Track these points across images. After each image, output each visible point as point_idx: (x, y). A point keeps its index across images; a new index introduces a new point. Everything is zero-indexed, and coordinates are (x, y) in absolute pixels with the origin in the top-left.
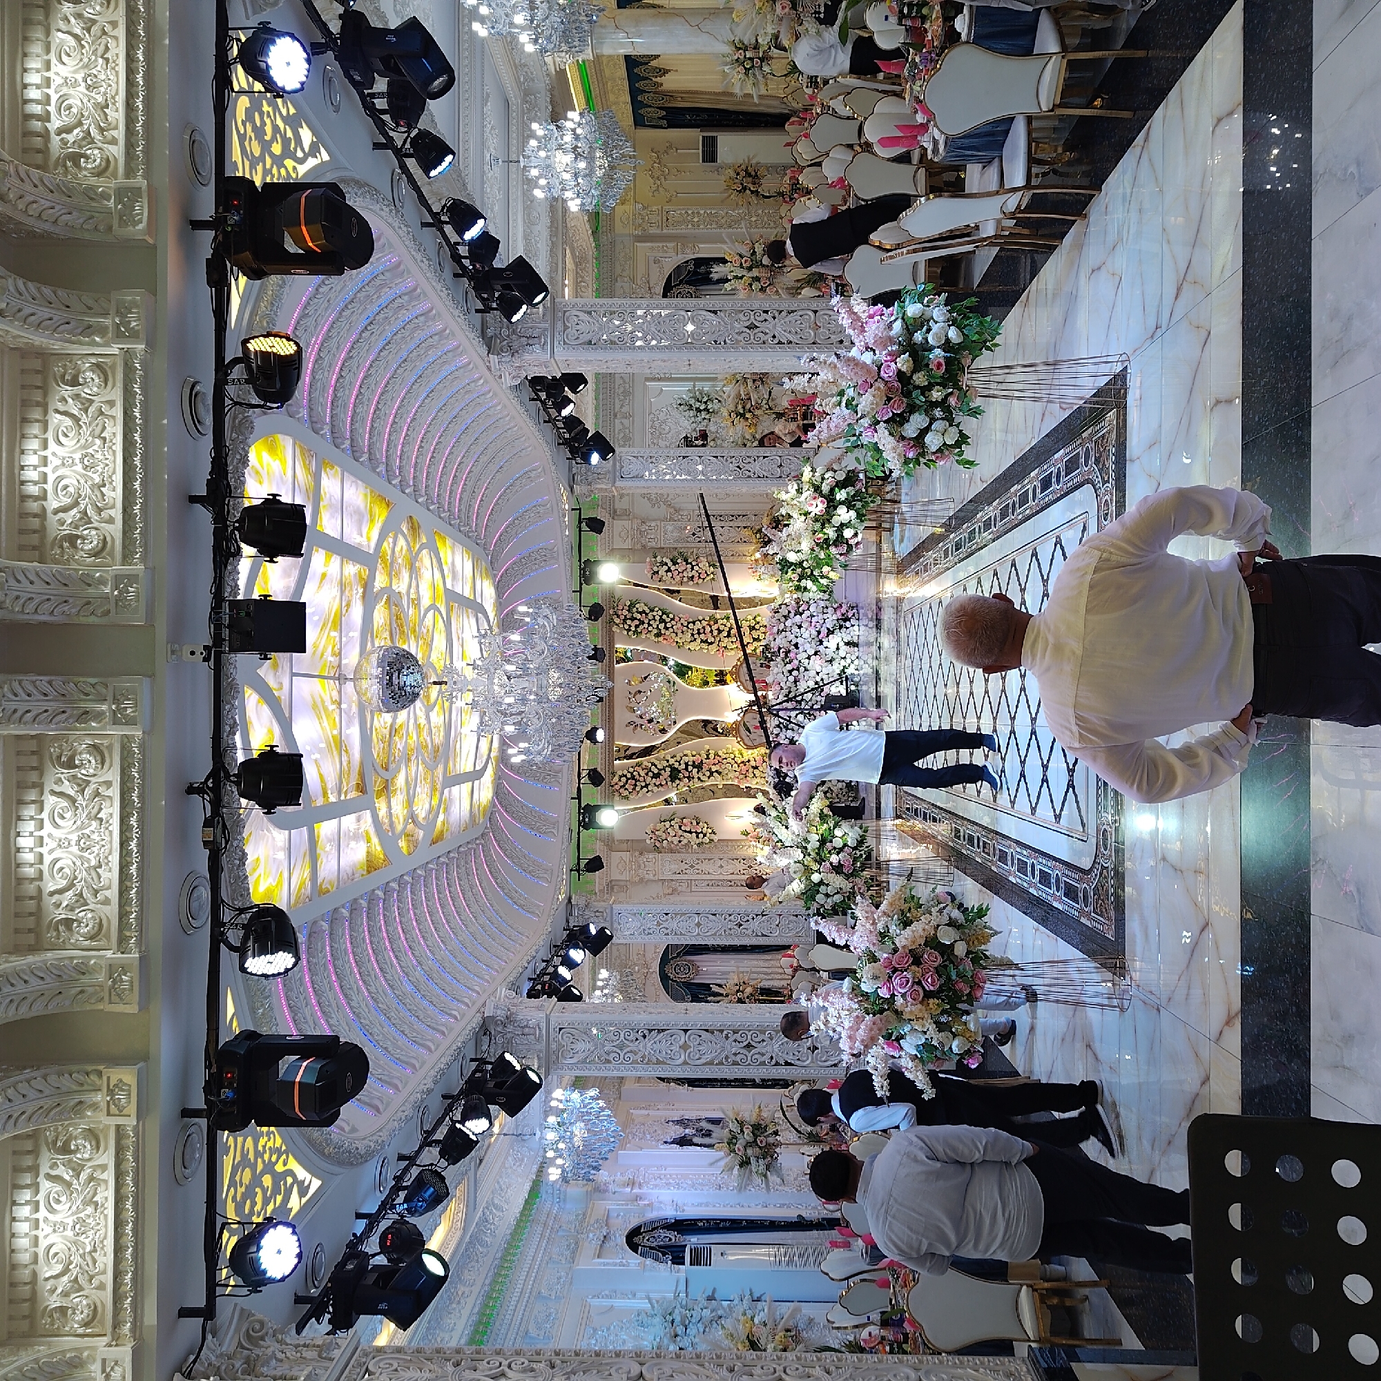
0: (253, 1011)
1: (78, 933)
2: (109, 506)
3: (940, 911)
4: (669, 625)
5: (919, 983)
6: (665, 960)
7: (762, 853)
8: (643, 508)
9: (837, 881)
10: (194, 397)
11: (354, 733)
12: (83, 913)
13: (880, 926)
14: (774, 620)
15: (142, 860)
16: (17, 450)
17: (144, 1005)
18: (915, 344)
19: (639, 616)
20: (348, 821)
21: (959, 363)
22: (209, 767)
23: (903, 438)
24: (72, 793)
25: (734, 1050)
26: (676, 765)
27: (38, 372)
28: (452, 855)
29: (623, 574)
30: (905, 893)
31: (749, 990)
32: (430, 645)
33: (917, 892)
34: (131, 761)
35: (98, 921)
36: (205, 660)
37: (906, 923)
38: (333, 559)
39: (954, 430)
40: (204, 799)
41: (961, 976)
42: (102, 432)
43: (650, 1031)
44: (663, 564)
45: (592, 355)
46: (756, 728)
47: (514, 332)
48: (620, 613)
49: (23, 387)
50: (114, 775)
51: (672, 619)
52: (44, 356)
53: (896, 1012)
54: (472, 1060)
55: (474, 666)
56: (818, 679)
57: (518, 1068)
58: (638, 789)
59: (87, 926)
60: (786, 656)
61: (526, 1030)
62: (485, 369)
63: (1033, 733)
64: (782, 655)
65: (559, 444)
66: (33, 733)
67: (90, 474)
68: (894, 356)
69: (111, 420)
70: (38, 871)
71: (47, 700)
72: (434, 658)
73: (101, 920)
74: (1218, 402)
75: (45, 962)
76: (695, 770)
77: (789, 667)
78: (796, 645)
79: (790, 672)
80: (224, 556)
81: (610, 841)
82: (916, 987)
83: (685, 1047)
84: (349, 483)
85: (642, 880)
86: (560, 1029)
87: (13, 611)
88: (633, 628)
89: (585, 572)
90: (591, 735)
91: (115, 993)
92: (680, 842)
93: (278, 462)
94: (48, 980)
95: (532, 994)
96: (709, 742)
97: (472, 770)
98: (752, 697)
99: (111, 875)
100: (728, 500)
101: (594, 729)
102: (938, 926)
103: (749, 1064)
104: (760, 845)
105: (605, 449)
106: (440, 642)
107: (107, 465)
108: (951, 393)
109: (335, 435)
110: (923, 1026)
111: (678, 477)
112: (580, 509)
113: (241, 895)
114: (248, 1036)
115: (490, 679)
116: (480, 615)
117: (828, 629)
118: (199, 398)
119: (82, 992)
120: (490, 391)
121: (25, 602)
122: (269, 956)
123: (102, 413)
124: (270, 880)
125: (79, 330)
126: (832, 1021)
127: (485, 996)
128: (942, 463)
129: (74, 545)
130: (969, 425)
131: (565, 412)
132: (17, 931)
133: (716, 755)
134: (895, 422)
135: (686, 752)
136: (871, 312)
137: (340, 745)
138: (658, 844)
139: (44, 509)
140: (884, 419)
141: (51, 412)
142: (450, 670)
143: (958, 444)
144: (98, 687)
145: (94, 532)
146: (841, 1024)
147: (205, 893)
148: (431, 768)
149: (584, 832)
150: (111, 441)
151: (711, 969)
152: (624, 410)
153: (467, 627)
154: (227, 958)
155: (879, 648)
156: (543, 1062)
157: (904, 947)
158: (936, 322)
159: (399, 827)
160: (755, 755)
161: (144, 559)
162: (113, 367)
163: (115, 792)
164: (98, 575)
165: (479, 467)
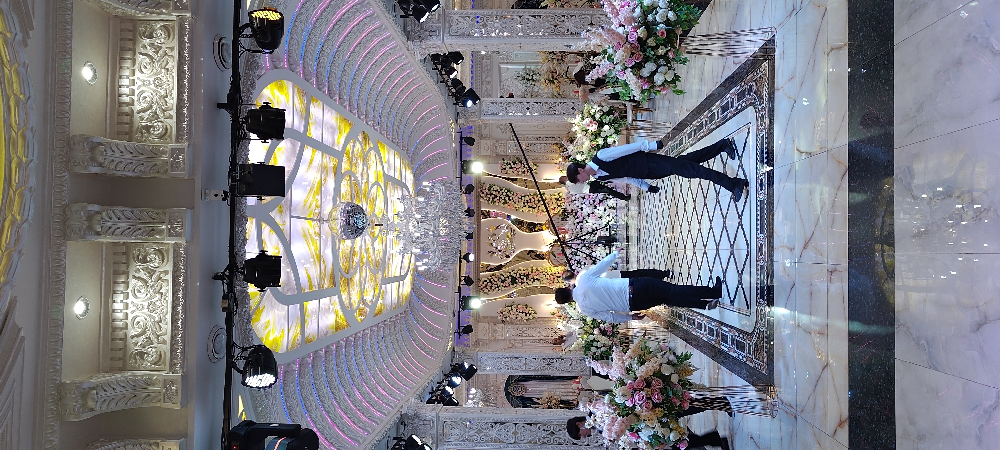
0: (256, 409)
1: (147, 361)
2: (170, 109)
3: (663, 356)
4: (511, 198)
5: (650, 399)
6: (508, 384)
7: (561, 325)
8: (498, 133)
9: (604, 340)
10: (221, 46)
11: (329, 253)
12: (150, 349)
13: (627, 365)
14: (569, 195)
15: (185, 318)
16: (118, 76)
17: (185, 404)
18: (649, 22)
19: (494, 193)
20: (325, 302)
21: (675, 33)
22: (226, 262)
23: (641, 77)
24: (145, 278)
25: (543, 436)
26: (515, 275)
27: (130, 31)
28: (386, 323)
29: (485, 169)
30: (641, 345)
31: (554, 402)
32: (374, 204)
33: (649, 344)
34: (179, 259)
35: (159, 354)
36: (224, 199)
37: (642, 363)
38: (317, 153)
39: (671, 72)
40: (223, 282)
41: (676, 394)
42: (167, 65)
43: (496, 424)
44: (508, 164)
45: (465, 41)
46: (560, 255)
47: (422, 29)
48: (484, 191)
49: (122, 39)
50: (169, 267)
51: (513, 195)
52: (134, 21)
53: (636, 415)
54: (395, 439)
55: (399, 215)
56: (594, 227)
57: (420, 444)
58: (493, 288)
59: (153, 356)
60: (576, 215)
61: (425, 422)
62: (406, 49)
63: (718, 253)
64: (574, 214)
65: (450, 96)
66: (122, 242)
67: (159, 90)
68: (636, 29)
69: (172, 59)
70: (125, 324)
71: (130, 222)
72: (377, 212)
73: (161, 353)
74: (833, 49)
75: (126, 378)
76: (525, 278)
77: (578, 221)
78: (582, 209)
79: (578, 224)
80: (239, 141)
81: (478, 317)
82: (648, 401)
83: (515, 433)
84: (327, 111)
85: (495, 339)
86: (445, 422)
87: (109, 169)
88: (491, 200)
89: (464, 167)
90: (466, 257)
91: (167, 397)
92: (517, 318)
93: (284, 96)
94: (128, 388)
95: (430, 402)
96: (534, 263)
97: (399, 275)
98: (556, 238)
99: (167, 327)
100: (544, 129)
101: (468, 254)
102: (662, 364)
103: (552, 444)
104: (561, 321)
105: (475, 98)
106: (380, 203)
107: (169, 85)
108: (670, 50)
109: (319, 83)
110: (653, 424)
111: (516, 114)
112: (461, 132)
113: (248, 340)
114: (249, 423)
115: (408, 223)
116: (404, 189)
117: (600, 200)
118: (225, 47)
119: (149, 396)
120: (409, 63)
121: (118, 164)
122: (259, 376)
123: (166, 54)
124: (276, 334)
125: (154, 5)
126: (599, 420)
127: (402, 402)
128: (664, 93)
129: (149, 132)
130: (681, 69)
131: (452, 77)
132: (112, 359)
133: (537, 270)
134: (637, 68)
135: (521, 268)
136: (623, 4)
137: (320, 258)
138: (504, 319)
139: (133, 111)
140: (631, 65)
141: (138, 55)
142: (385, 218)
143: (674, 81)
144: (160, 215)
145: (160, 124)
146: (603, 422)
147: (224, 338)
148: (375, 273)
149: (462, 312)
150: (172, 71)
151: (534, 389)
152: (487, 80)
153: (396, 195)
154: (236, 376)
155: (629, 210)
156: (435, 440)
157: (641, 377)
158: (661, 9)
159: (355, 306)
160: (558, 271)
161: (189, 140)
162: (173, 28)
163: (170, 277)
164: (162, 149)
165: (404, 107)
